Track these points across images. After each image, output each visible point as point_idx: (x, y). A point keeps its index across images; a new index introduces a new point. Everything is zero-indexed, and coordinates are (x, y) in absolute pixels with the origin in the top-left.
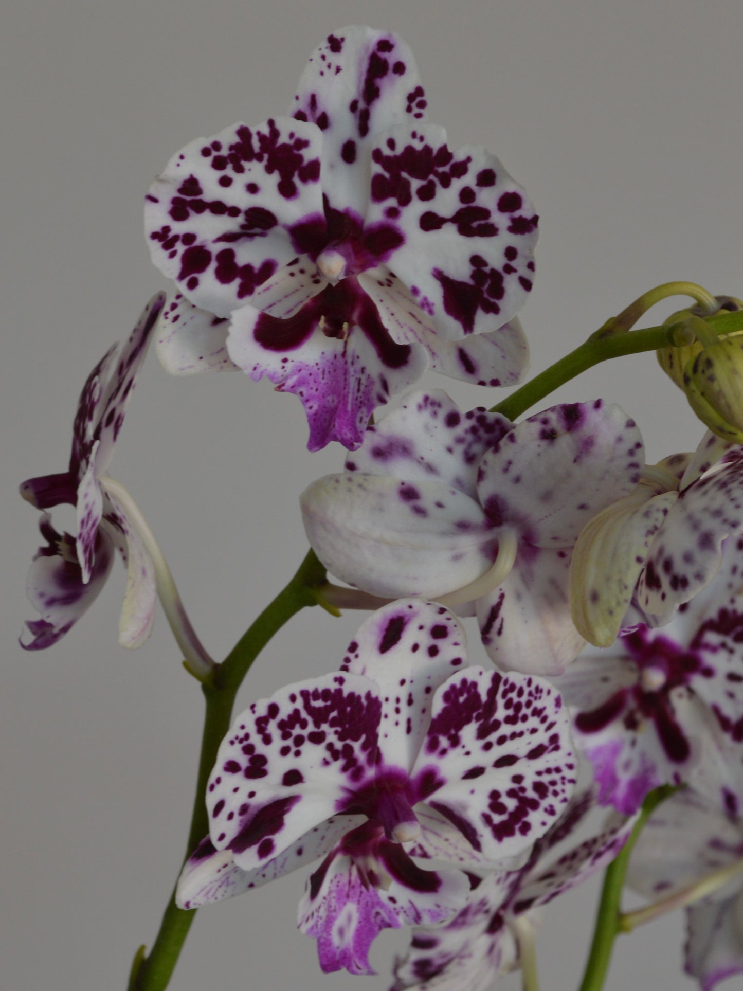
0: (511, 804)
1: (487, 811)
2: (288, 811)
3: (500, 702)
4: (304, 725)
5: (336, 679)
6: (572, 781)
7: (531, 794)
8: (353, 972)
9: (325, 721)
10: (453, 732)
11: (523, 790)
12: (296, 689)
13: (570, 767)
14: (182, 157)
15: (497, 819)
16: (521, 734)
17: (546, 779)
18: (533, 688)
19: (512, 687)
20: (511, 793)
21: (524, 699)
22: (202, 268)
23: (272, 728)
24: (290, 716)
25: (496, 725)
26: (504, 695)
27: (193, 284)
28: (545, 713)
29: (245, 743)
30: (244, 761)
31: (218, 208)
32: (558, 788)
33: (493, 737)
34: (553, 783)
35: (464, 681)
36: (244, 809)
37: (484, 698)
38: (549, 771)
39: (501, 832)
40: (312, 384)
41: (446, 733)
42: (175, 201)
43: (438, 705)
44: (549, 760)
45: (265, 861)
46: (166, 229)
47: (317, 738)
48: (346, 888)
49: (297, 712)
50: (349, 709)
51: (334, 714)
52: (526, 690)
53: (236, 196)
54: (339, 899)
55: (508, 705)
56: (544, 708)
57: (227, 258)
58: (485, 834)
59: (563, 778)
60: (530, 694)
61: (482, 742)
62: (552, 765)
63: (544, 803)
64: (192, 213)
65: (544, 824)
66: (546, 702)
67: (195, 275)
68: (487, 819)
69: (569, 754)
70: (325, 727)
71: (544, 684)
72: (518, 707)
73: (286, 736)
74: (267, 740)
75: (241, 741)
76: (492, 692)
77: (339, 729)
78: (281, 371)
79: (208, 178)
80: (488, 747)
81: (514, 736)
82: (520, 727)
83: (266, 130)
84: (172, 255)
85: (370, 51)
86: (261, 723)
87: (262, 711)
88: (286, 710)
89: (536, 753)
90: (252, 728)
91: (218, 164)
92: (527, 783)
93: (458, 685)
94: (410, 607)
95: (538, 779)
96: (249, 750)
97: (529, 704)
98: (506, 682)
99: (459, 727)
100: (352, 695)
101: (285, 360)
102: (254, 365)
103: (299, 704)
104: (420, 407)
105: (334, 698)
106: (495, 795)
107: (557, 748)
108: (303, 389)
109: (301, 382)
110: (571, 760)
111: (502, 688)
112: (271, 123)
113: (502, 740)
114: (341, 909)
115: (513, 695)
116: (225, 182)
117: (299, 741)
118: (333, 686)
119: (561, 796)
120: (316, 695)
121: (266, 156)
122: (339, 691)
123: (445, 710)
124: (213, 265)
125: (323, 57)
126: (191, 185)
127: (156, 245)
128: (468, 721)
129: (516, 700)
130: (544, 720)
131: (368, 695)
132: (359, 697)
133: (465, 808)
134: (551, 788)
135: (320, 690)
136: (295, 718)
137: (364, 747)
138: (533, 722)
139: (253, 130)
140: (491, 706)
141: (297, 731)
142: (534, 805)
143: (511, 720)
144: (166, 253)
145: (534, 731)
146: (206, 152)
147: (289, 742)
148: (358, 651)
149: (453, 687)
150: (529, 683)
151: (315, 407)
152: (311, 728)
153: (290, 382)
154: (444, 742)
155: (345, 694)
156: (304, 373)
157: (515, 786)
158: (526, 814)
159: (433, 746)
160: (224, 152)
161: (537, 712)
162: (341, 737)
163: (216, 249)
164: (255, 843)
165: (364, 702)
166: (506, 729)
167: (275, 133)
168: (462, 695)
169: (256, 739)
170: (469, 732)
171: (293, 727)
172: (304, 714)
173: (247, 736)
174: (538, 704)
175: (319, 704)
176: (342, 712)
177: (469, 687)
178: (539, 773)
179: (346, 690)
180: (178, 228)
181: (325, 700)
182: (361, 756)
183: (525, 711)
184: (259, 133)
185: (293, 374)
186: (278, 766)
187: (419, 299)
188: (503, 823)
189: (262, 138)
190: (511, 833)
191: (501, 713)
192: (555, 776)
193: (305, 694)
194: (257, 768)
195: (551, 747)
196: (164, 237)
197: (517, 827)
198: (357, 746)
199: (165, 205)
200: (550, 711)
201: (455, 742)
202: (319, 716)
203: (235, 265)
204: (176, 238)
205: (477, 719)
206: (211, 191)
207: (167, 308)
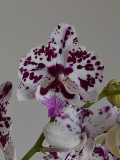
14: (30, 52)
22: (27, 77)
27: (25, 80)
31: (33, 63)
40: (49, 103)
42: (25, 62)
46: (22, 68)
53: (38, 61)
57: (32, 74)
64: (28, 64)
67: (25, 78)
78: (43, 100)
83: (47, 46)
85: (66, 29)
91: (36, 54)
94: (72, 151)
101: (44, 97)
102: (39, 99)
104: (71, 107)
108: (47, 104)
109: (47, 102)
116: (36, 57)
121: (46, 52)
124: (29, 76)
125: (56, 30)
126: (30, 58)
127: (19, 71)
139: (45, 46)
144: (21, 73)
146: (34, 51)
151: (49, 108)
153: (45, 102)
156: (47, 100)
160: (38, 51)
163: (30, 72)
167: (49, 47)
180: (25, 68)
184: (46, 47)
185: (45, 100)
187: (75, 84)
196: (21, 70)
199: (23, 63)
203: (33, 76)
204: (23, 70)
206: (33, 60)
207: (19, 86)
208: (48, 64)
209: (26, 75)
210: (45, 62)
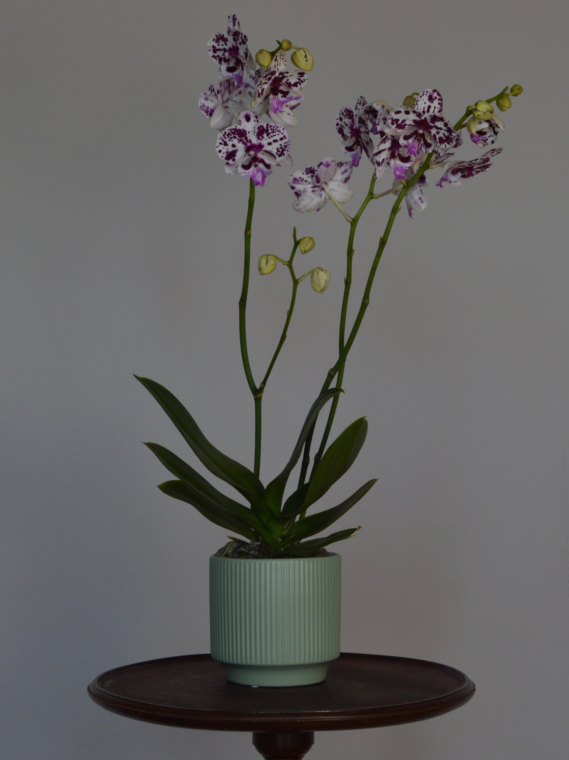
0: (281, 150)
1: (277, 152)
2: (236, 152)
3: (270, 129)
4: (231, 135)
5: (235, 126)
6: (290, 144)
7: (284, 148)
8: (261, 186)
9: (235, 134)
10: (262, 135)
11: (282, 147)
12: (229, 128)
13: (289, 142)
14: (210, 42)
15: (279, 153)
16: (276, 135)
17: (286, 144)
18: (276, 126)
19: (271, 126)
20: (280, 148)
21: (275, 128)
23: (226, 136)
24: (228, 134)
25: (270, 134)
26: (270, 128)
27: (221, 64)
28: (280, 131)
29: (222, 139)
30: (223, 142)
31: (220, 50)
32: (288, 146)
33: (270, 136)
34: (287, 145)
35: (261, 125)
36: (227, 152)
37: (266, 128)
38: (286, 143)
39: (280, 156)
41: (260, 136)
42: (213, 50)
43: (257, 130)
44: (284, 141)
45: (234, 162)
46: (214, 55)
47: (235, 138)
48: (258, 170)
49: (229, 133)
50: (239, 132)
51: (236, 133)
52: (275, 127)
53: (221, 47)
54: (257, 172)
55: (271, 129)
56: (280, 130)
57: (224, 58)
58: (277, 156)
59: (288, 144)
60: (276, 127)
61: (268, 137)
62: (286, 142)
63: (286, 149)
64: (216, 51)
65: (287, 153)
66: (281, 129)
68: (277, 153)
69: (289, 139)
70: (235, 135)
71: (279, 126)
72: (274, 130)
73: (229, 137)
74: (225, 138)
75: (221, 139)
76: (267, 127)
77: (238, 136)
79: (216, 45)
80: (269, 138)
81: (274, 136)
82: (275, 134)
83: (219, 34)
84: (217, 60)
86: (224, 135)
87: (223, 133)
88: (227, 132)
89: (281, 139)
90: (222, 136)
91: (216, 42)
92: (283, 146)
93: (259, 126)
94: (247, 112)
95: (284, 145)
96: (223, 140)
97: (276, 129)
98: (270, 125)
99: (263, 134)
100: (239, 129)
101: (233, 74)
103: (229, 131)
104: (249, 77)
105: (236, 130)
106: (277, 149)
107: (286, 138)
108: (236, 78)
109: (236, 77)
110: (289, 140)
111: (269, 127)
112: (219, 33)
113: (272, 136)
114: (257, 174)
115: (272, 128)
116: (218, 45)
117: (231, 138)
118: (235, 128)
119: (289, 148)
120: (232, 129)
122: (236, 129)
123: (258, 131)
124: (223, 60)
126: (214, 47)
127: (213, 59)
128: (264, 133)
129: (273, 128)
130: (280, 132)
131: (243, 129)
132: (241, 130)
133: (272, 151)
134: (287, 146)
135: (233, 128)
136: (229, 134)
137: (245, 139)
138: (278, 133)
139: (217, 35)
140: (267, 130)
141: (230, 136)
142: (284, 150)
143: (273, 132)
144: (215, 60)
145: (278, 134)
146: (213, 40)
147: (230, 138)
148: (241, 122)
149: (259, 127)
150: (276, 125)
151: (238, 81)
152: (232, 136)
153: (234, 78)
154: (261, 138)
155: (238, 129)
156: (236, 76)
157: (281, 147)
158: (283, 152)
159: (259, 139)
160: (216, 40)
161: (278, 131)
162: (240, 137)
163: (223, 57)
164: (231, 159)
165: (242, 130)
166: (272, 134)
167: (220, 34)
168: (261, 128)
169: (224, 138)
170: (265, 135)
171: (229, 136)
172: (231, 133)
173: (222, 138)
174: (278, 129)
175: (233, 131)
176: (238, 132)
177: (262, 126)
178: (284, 144)
179: (238, 128)
180: (216, 55)
181: (234, 130)
182: (245, 141)
183: (275, 131)
186: (230, 143)
188: (280, 154)
189: (219, 36)
190: (281, 156)
191: (270, 131)
192: (287, 144)
193: (230, 129)
194: (226, 144)
195: (284, 138)
197: (282, 154)
198: (243, 139)
199: (212, 51)
200: (281, 130)
201: (263, 137)
202: (234, 133)
204: (216, 56)
205: (266, 133)
206: (217, 47)
207: (219, 69)
208: (227, 48)
209: (220, 60)
210: (225, 47)
